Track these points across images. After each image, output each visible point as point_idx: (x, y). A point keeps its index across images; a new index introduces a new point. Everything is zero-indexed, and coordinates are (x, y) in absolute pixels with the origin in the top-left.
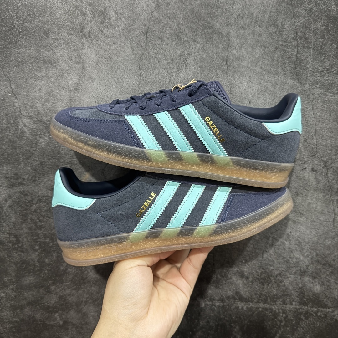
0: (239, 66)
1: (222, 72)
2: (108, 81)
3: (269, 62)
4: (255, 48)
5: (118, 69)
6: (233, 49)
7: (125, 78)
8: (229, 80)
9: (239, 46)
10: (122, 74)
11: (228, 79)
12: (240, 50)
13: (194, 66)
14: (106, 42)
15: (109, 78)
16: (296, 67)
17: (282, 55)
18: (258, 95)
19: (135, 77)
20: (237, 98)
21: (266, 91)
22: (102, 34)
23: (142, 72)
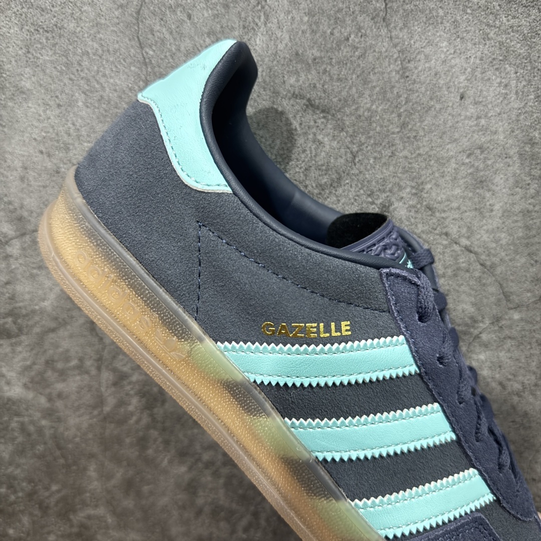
1: (373, 19)
2: (62, 92)
5: (83, 54)
7: (104, 75)
8: (397, 41)
10: (96, 68)
11: (391, 37)
13: (289, 12)
15: (65, 85)
19: (133, 68)
20: (423, 89)
21: (505, 58)
23: (147, 53)
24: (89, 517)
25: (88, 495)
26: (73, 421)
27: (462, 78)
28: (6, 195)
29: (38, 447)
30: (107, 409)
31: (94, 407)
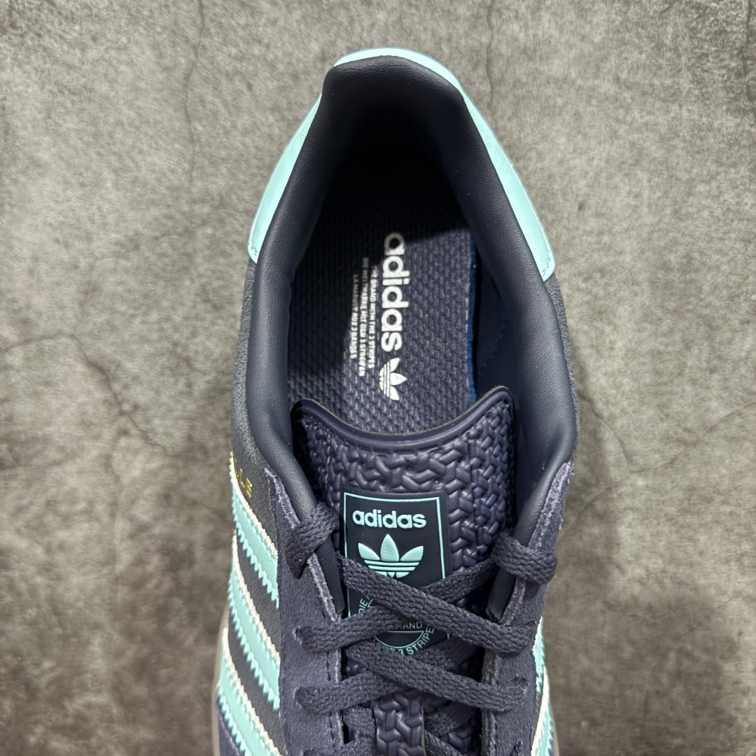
0: (535, 79)
2: (88, 169)
3: (644, 56)
4: (590, 9)
5: (117, 124)
6: (508, 20)
7: (141, 152)
9: (528, 7)
10: (131, 142)
12: (533, 19)
14: (68, 36)
15: (92, 160)
16: (745, 67)
17: (694, 24)
18: (610, 177)
19: (177, 146)
21: (637, 162)
22: (51, 11)
23: (196, 129)
24: (89, 706)
25: (89, 676)
26: (75, 580)
27: (582, 183)
28: (10, 291)
29: (30, 611)
30: (120, 567)
31: (104, 564)
